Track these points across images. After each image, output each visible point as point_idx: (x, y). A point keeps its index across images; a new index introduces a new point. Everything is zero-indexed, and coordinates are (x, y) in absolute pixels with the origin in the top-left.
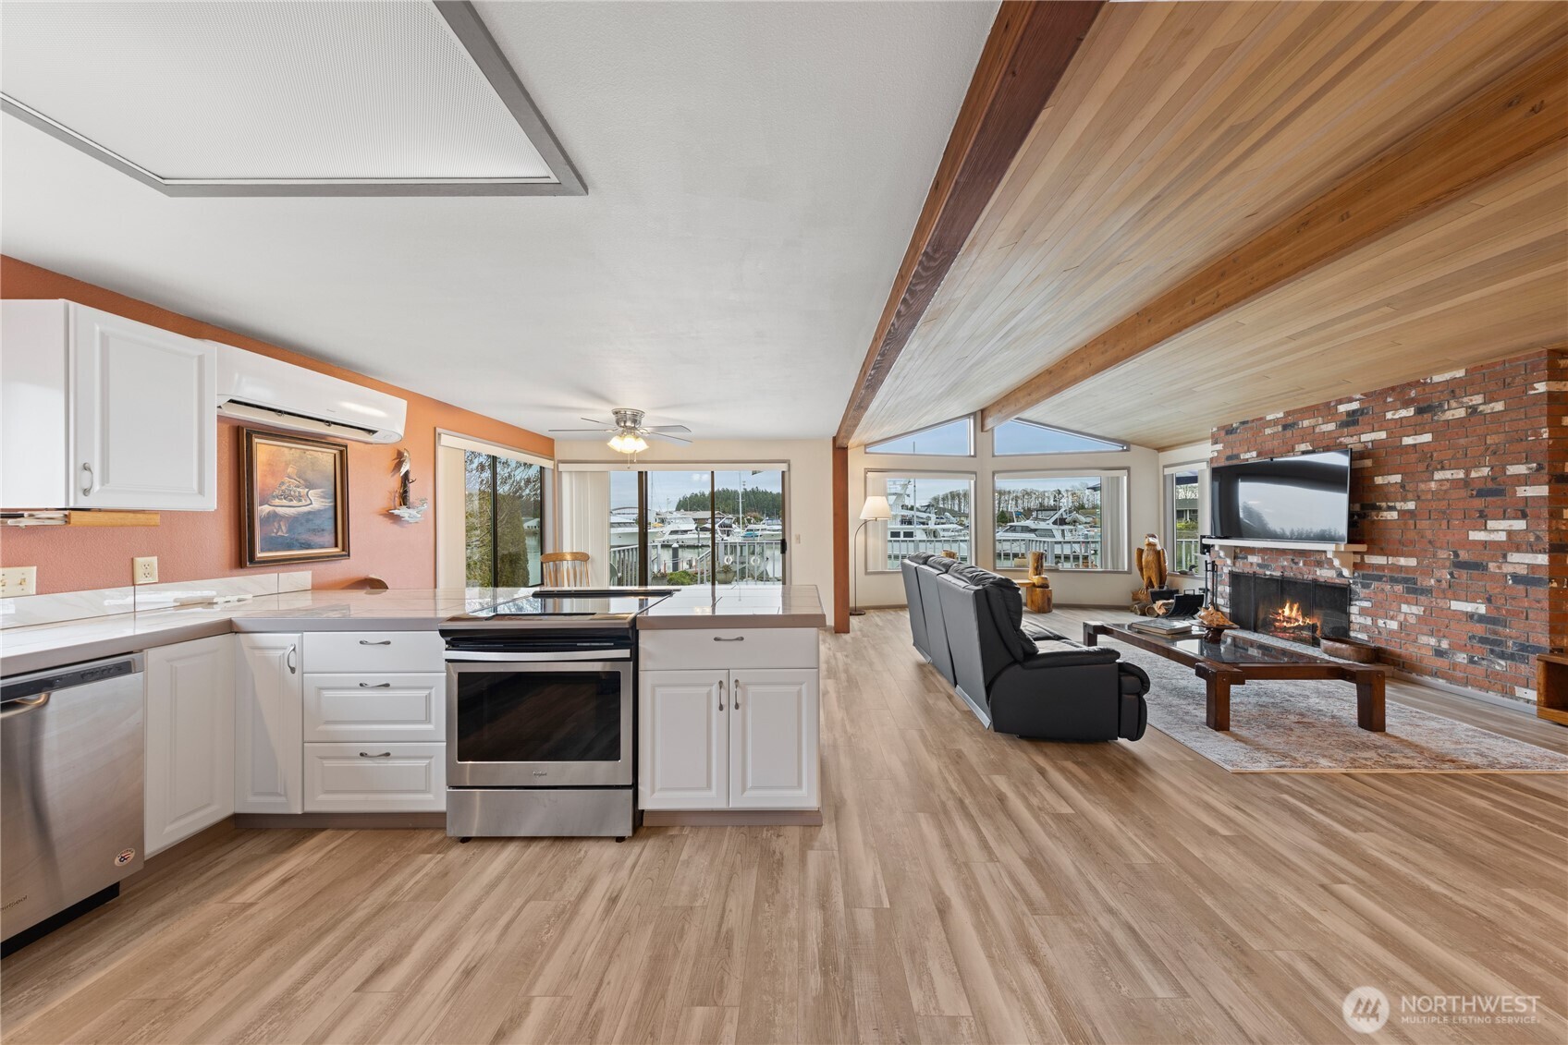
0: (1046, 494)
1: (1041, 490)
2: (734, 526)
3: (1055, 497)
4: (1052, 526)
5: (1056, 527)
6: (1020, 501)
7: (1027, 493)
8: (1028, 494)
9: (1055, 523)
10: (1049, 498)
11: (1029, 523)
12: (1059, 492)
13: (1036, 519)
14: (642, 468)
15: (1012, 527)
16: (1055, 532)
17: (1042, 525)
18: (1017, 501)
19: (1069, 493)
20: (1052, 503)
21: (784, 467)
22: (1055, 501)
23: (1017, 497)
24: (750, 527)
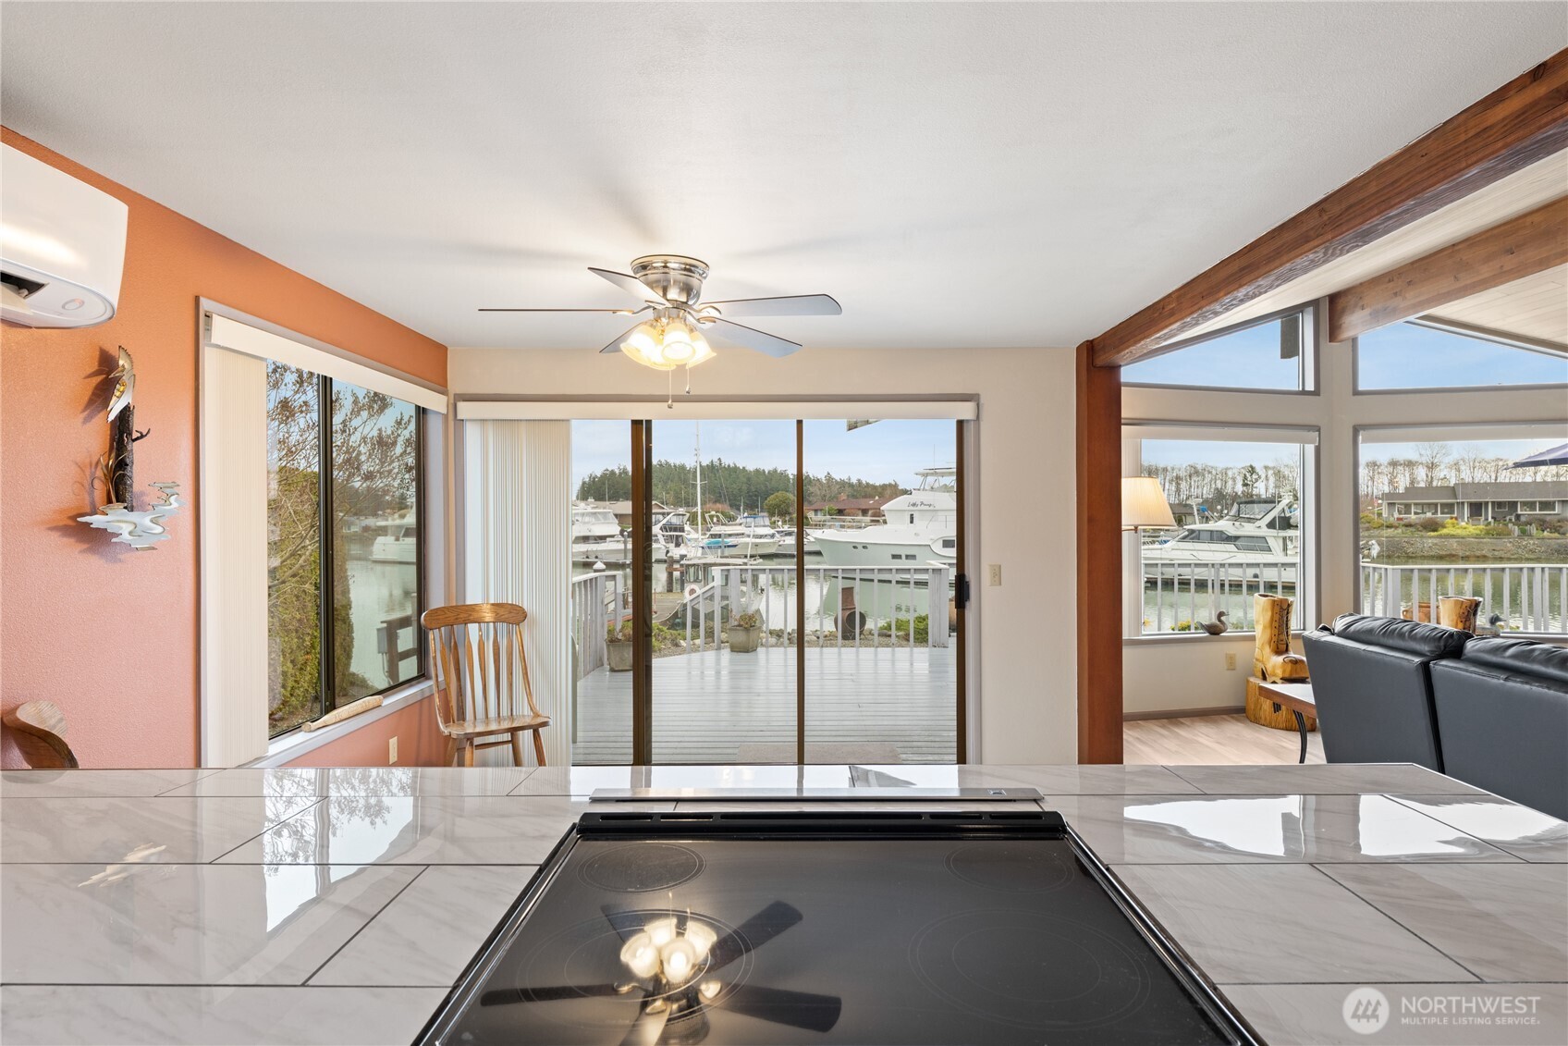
0: (1230, 473)
1: (1221, 466)
2: (687, 528)
3: (1245, 478)
4: (1265, 532)
5: (1273, 532)
6: (1183, 485)
7: (1197, 472)
8: (1195, 472)
9: (1271, 525)
10: (1234, 479)
11: (1224, 525)
12: (1252, 470)
13: (1237, 517)
14: (641, 411)
15: (1192, 532)
16: (1271, 542)
17: (1248, 529)
18: (1178, 484)
19: (1270, 472)
20: (1239, 489)
21: (966, 411)
22: (1245, 485)
23: (1178, 478)
24: (717, 529)
